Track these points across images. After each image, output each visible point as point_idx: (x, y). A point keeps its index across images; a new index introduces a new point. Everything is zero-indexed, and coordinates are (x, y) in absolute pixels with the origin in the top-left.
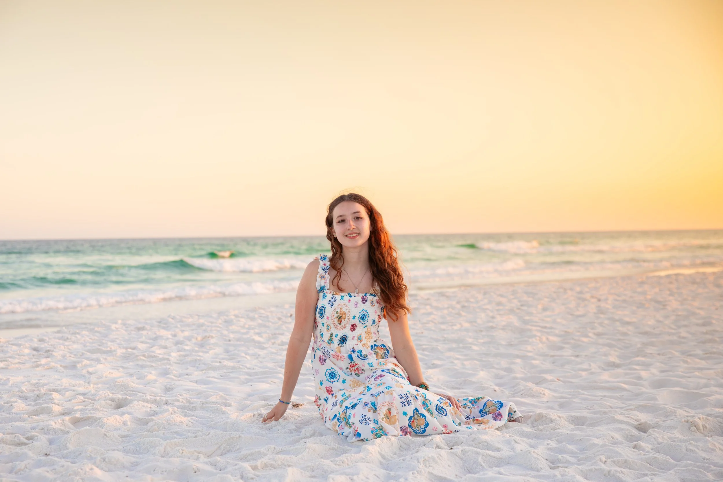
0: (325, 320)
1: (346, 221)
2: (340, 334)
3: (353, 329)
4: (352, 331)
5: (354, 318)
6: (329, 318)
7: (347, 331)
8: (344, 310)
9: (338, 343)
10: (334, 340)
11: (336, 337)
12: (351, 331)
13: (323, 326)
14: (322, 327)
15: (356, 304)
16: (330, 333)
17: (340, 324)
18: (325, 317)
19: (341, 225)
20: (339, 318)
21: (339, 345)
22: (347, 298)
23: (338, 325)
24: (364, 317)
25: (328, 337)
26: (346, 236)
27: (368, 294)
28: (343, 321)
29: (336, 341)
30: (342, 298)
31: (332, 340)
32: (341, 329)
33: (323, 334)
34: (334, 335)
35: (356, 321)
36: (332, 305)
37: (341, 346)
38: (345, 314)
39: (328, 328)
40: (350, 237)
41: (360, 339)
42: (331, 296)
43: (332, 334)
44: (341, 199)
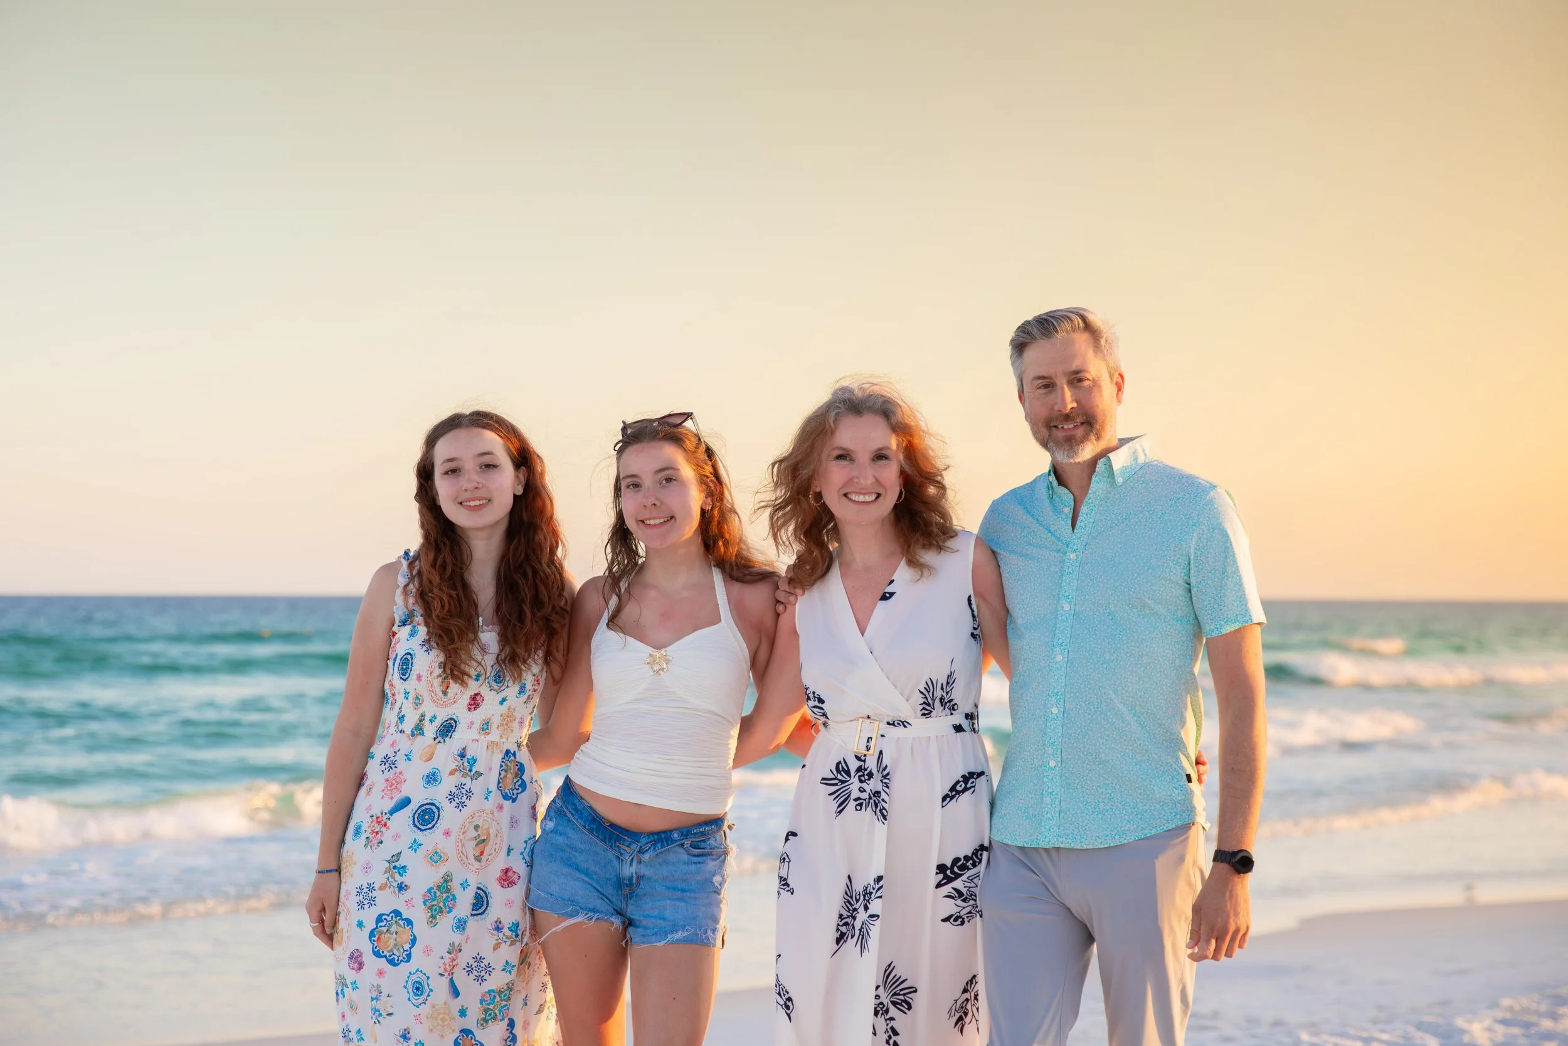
0: (412, 685)
1: (462, 471)
2: (442, 716)
3: (473, 707)
4: (470, 709)
6: (423, 679)
9: (435, 736)
10: (425, 729)
11: (431, 721)
12: (467, 711)
13: (407, 699)
14: (405, 701)
16: (420, 712)
17: (445, 693)
18: (414, 677)
19: (450, 479)
21: (435, 739)
23: (441, 694)
24: (499, 677)
25: (415, 722)
26: (461, 503)
29: (430, 730)
31: (421, 729)
33: (403, 716)
34: (427, 718)
37: (439, 742)
39: (417, 701)
40: (467, 506)
41: (485, 728)
43: (423, 716)
44: (453, 423)
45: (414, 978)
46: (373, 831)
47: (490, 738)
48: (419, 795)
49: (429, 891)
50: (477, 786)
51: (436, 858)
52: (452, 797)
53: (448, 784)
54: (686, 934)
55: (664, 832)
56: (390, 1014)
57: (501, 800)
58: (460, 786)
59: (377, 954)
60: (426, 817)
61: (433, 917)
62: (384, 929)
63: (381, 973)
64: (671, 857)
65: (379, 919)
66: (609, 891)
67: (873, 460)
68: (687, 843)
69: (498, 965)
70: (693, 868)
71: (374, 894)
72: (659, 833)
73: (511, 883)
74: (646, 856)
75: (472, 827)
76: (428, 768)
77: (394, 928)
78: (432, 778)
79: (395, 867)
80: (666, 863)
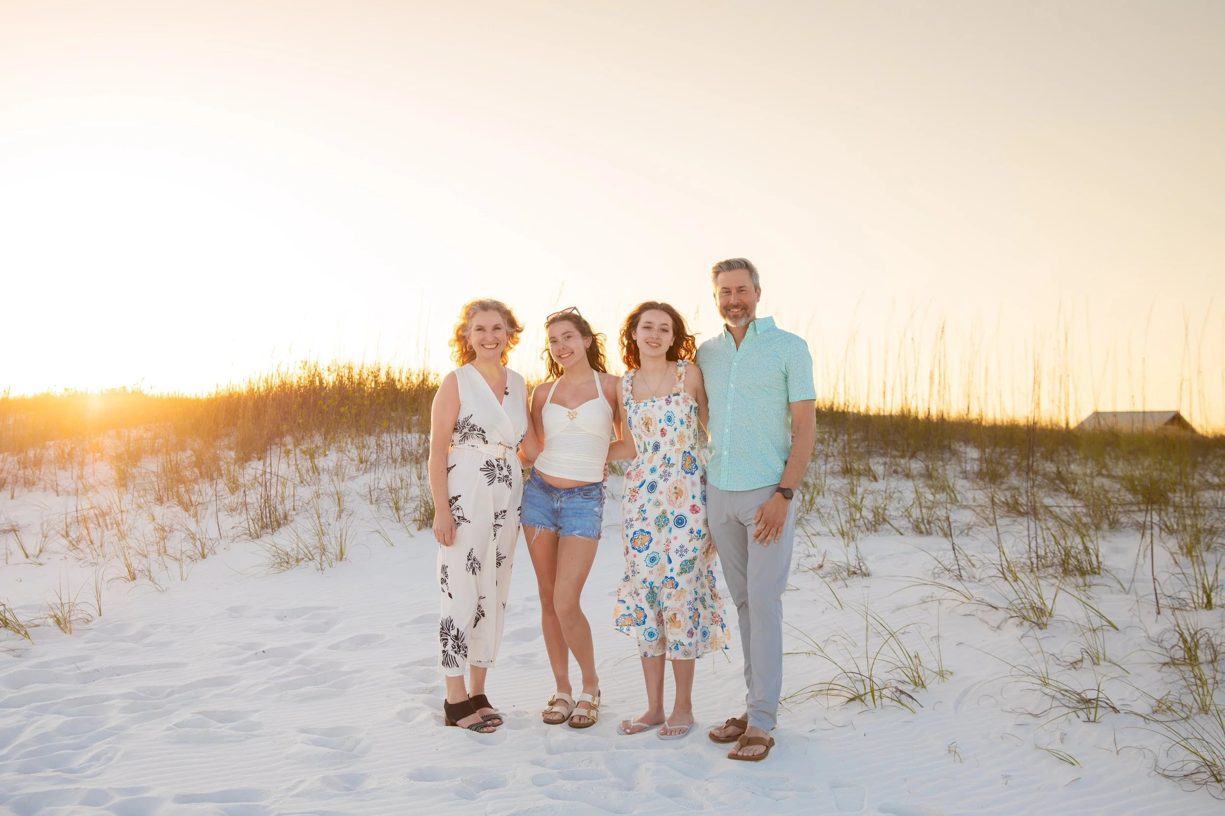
5: (660, 421)
7: (658, 437)
8: (649, 415)
11: (649, 445)
15: (660, 408)
17: (649, 431)
20: (646, 424)
22: (650, 404)
27: (671, 396)
28: (650, 427)
29: (650, 449)
30: (646, 405)
32: (651, 436)
34: (647, 444)
35: (663, 425)
36: (636, 413)
38: (651, 419)
42: (635, 405)
45: (651, 556)
46: (632, 495)
47: (675, 447)
48: (649, 478)
49: (657, 518)
50: (672, 470)
51: (658, 504)
52: (661, 477)
53: (660, 471)
54: (580, 532)
55: (571, 488)
56: (638, 573)
57: (684, 474)
58: (665, 472)
59: (633, 548)
60: (652, 487)
61: (660, 529)
62: (637, 537)
63: (635, 556)
64: (575, 500)
65: (635, 533)
66: (549, 515)
67: (494, 330)
68: (582, 493)
69: (690, 548)
70: (584, 504)
71: (633, 523)
72: (569, 489)
73: (697, 512)
74: (563, 499)
75: (673, 489)
76: (651, 466)
77: (640, 537)
78: (653, 470)
79: (642, 511)
80: (573, 502)
